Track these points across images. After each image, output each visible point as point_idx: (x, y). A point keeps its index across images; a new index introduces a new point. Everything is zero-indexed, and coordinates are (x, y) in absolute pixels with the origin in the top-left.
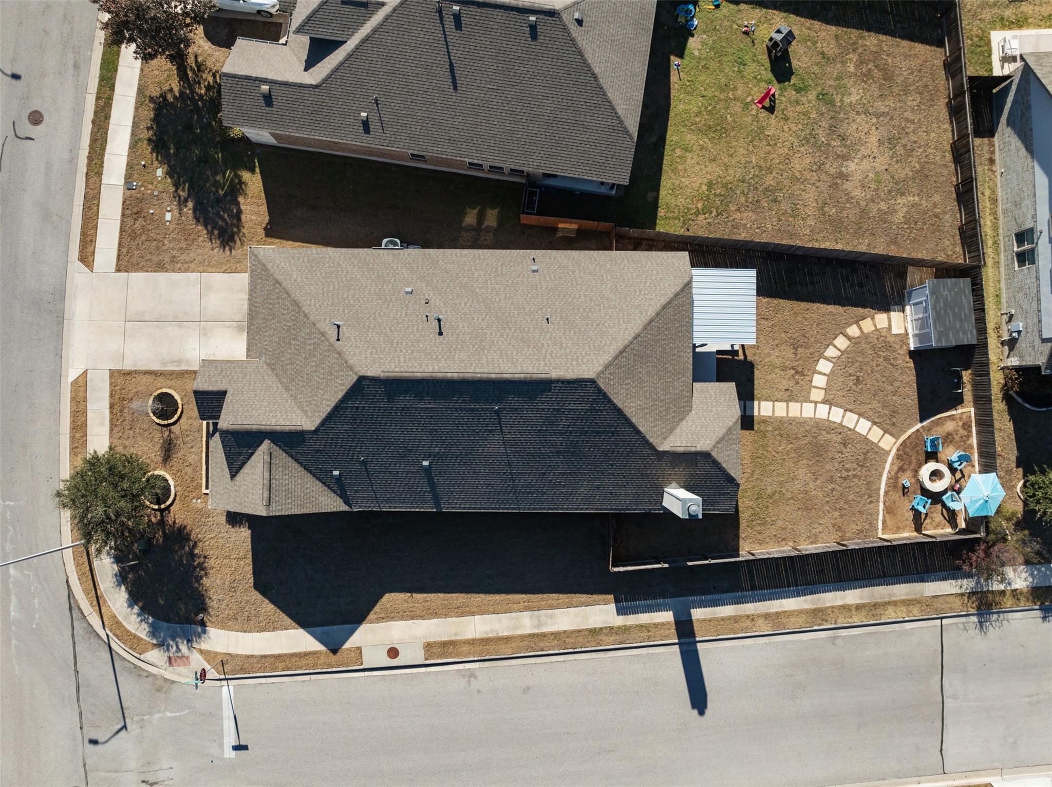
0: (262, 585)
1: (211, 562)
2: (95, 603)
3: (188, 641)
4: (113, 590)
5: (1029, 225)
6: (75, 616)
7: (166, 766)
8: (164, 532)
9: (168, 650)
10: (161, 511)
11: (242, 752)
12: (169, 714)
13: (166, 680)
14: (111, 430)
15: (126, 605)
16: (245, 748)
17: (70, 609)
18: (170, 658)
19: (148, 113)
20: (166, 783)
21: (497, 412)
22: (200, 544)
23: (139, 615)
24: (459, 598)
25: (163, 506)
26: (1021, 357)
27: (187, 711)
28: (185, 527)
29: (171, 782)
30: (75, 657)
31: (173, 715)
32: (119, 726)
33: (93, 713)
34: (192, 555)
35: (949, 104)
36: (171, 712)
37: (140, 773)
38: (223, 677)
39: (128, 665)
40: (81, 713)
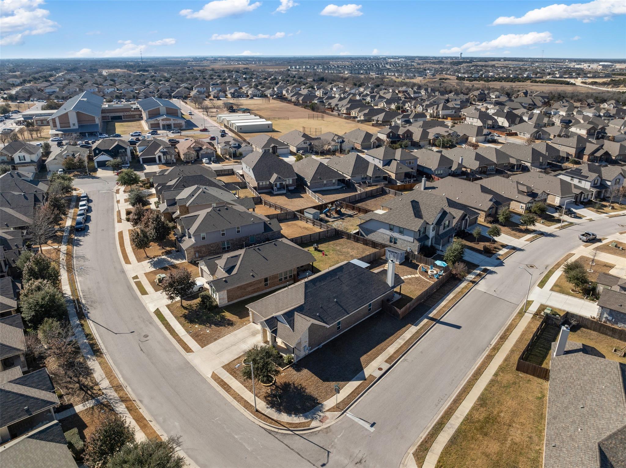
0: (325, 379)
1: (304, 385)
2: (277, 424)
3: (320, 411)
4: (279, 416)
5: (389, 237)
6: (273, 434)
7: (358, 452)
8: (280, 388)
9: (317, 419)
10: (274, 384)
11: (375, 425)
12: (339, 436)
13: (326, 428)
14: (236, 379)
15: (288, 417)
16: (374, 424)
17: (270, 433)
18: (320, 421)
19: (183, 319)
20: (364, 457)
21: (339, 278)
22: (295, 383)
23: (296, 416)
24: (379, 347)
25: (273, 382)
26: (416, 251)
27: (344, 431)
28: (286, 382)
29: (365, 455)
30: (287, 446)
31: (340, 436)
32: (327, 454)
33: (313, 457)
34: (296, 388)
35: (355, 241)
36: (339, 435)
37: (351, 462)
38: (343, 411)
39: (308, 434)
40: (308, 461)
